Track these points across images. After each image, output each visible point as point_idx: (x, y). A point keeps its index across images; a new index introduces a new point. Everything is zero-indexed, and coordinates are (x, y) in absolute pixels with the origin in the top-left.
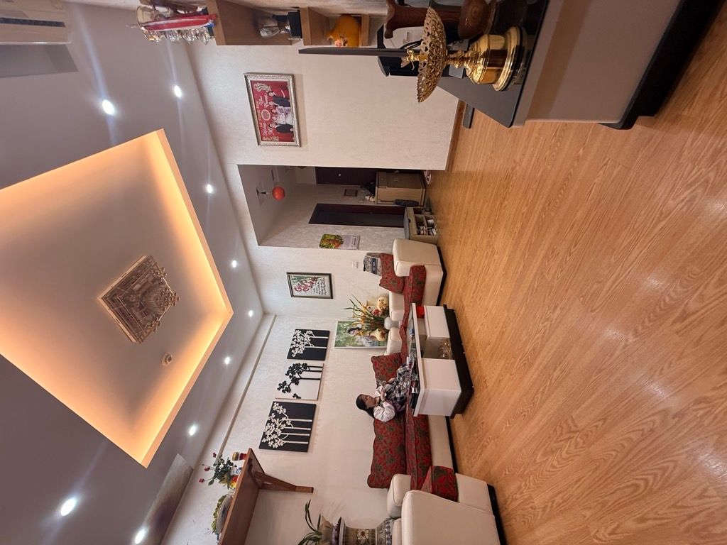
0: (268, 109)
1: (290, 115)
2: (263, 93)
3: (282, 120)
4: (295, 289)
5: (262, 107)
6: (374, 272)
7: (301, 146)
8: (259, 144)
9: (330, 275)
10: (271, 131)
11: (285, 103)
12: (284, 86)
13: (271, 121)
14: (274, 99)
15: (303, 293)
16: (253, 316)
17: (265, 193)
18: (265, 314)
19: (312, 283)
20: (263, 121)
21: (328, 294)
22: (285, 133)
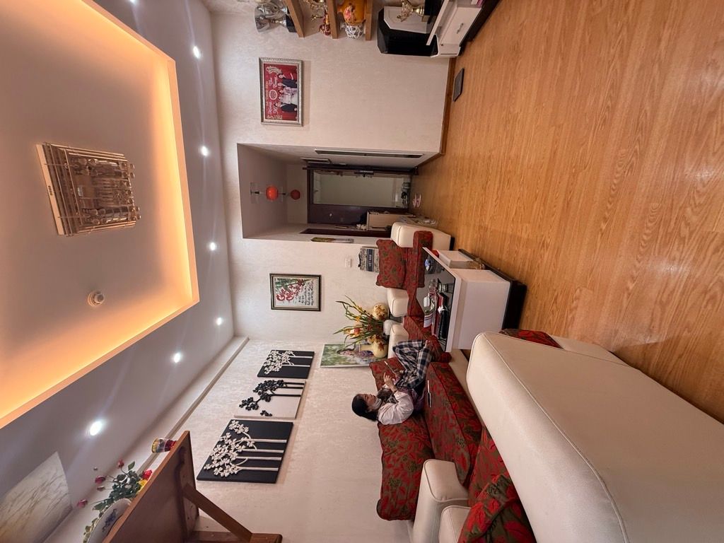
0: (277, 89)
1: (296, 96)
2: (274, 75)
3: (288, 100)
4: (278, 296)
5: (271, 88)
6: (370, 269)
7: (302, 125)
8: (262, 121)
9: (320, 276)
10: (276, 110)
11: (293, 84)
12: (293, 70)
13: (277, 101)
14: (283, 81)
15: (286, 304)
16: (221, 326)
17: (258, 193)
18: (236, 335)
19: (298, 289)
20: (269, 100)
21: (315, 306)
22: (290, 112)
